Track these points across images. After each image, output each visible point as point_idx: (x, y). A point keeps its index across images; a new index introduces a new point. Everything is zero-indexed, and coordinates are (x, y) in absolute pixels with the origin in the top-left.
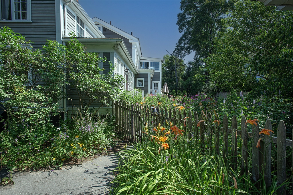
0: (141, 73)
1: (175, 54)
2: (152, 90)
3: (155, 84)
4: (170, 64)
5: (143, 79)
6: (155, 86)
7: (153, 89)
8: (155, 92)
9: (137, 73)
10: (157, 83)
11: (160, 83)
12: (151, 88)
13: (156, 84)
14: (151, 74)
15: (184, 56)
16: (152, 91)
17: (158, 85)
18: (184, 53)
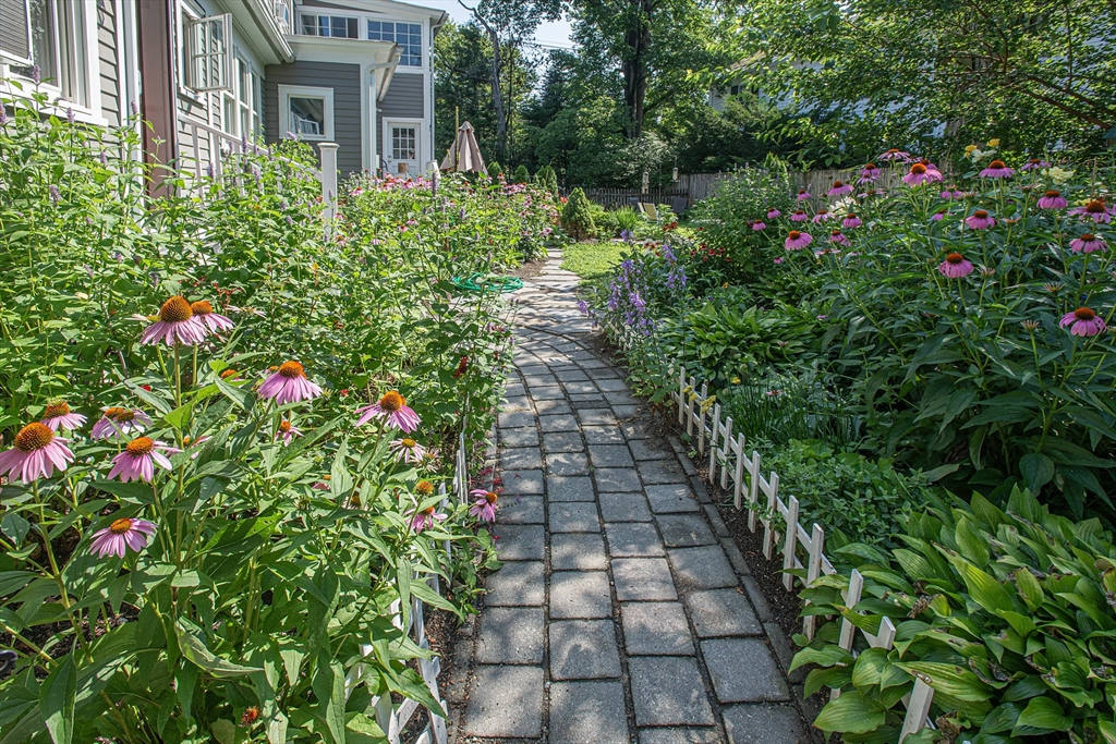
0: (306, 55)
1: (490, 10)
2: (381, 160)
3: (396, 132)
4: (469, 52)
5: (327, 95)
6: (396, 144)
7: (385, 158)
8: (401, 169)
9: (278, 54)
10: (408, 127)
11: (424, 128)
12: (380, 151)
13: (404, 131)
14: (379, 66)
15: (534, 24)
16: (381, 167)
17: (417, 139)
18: (533, 13)
